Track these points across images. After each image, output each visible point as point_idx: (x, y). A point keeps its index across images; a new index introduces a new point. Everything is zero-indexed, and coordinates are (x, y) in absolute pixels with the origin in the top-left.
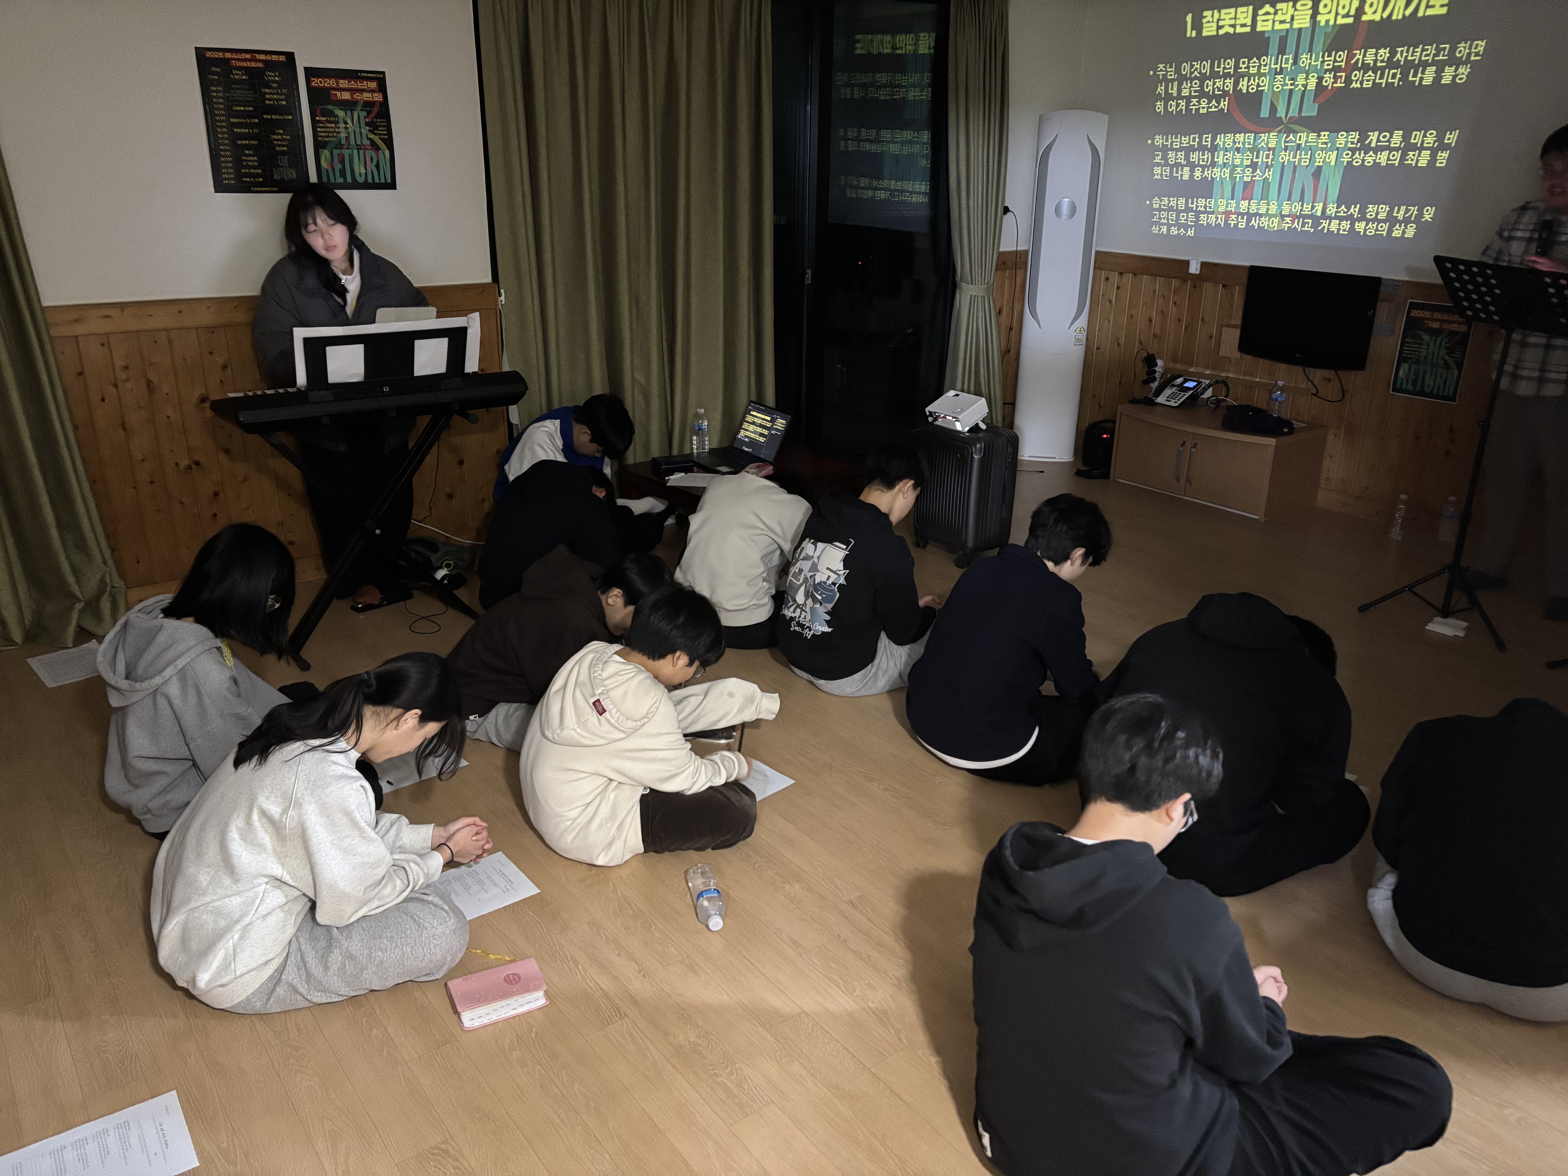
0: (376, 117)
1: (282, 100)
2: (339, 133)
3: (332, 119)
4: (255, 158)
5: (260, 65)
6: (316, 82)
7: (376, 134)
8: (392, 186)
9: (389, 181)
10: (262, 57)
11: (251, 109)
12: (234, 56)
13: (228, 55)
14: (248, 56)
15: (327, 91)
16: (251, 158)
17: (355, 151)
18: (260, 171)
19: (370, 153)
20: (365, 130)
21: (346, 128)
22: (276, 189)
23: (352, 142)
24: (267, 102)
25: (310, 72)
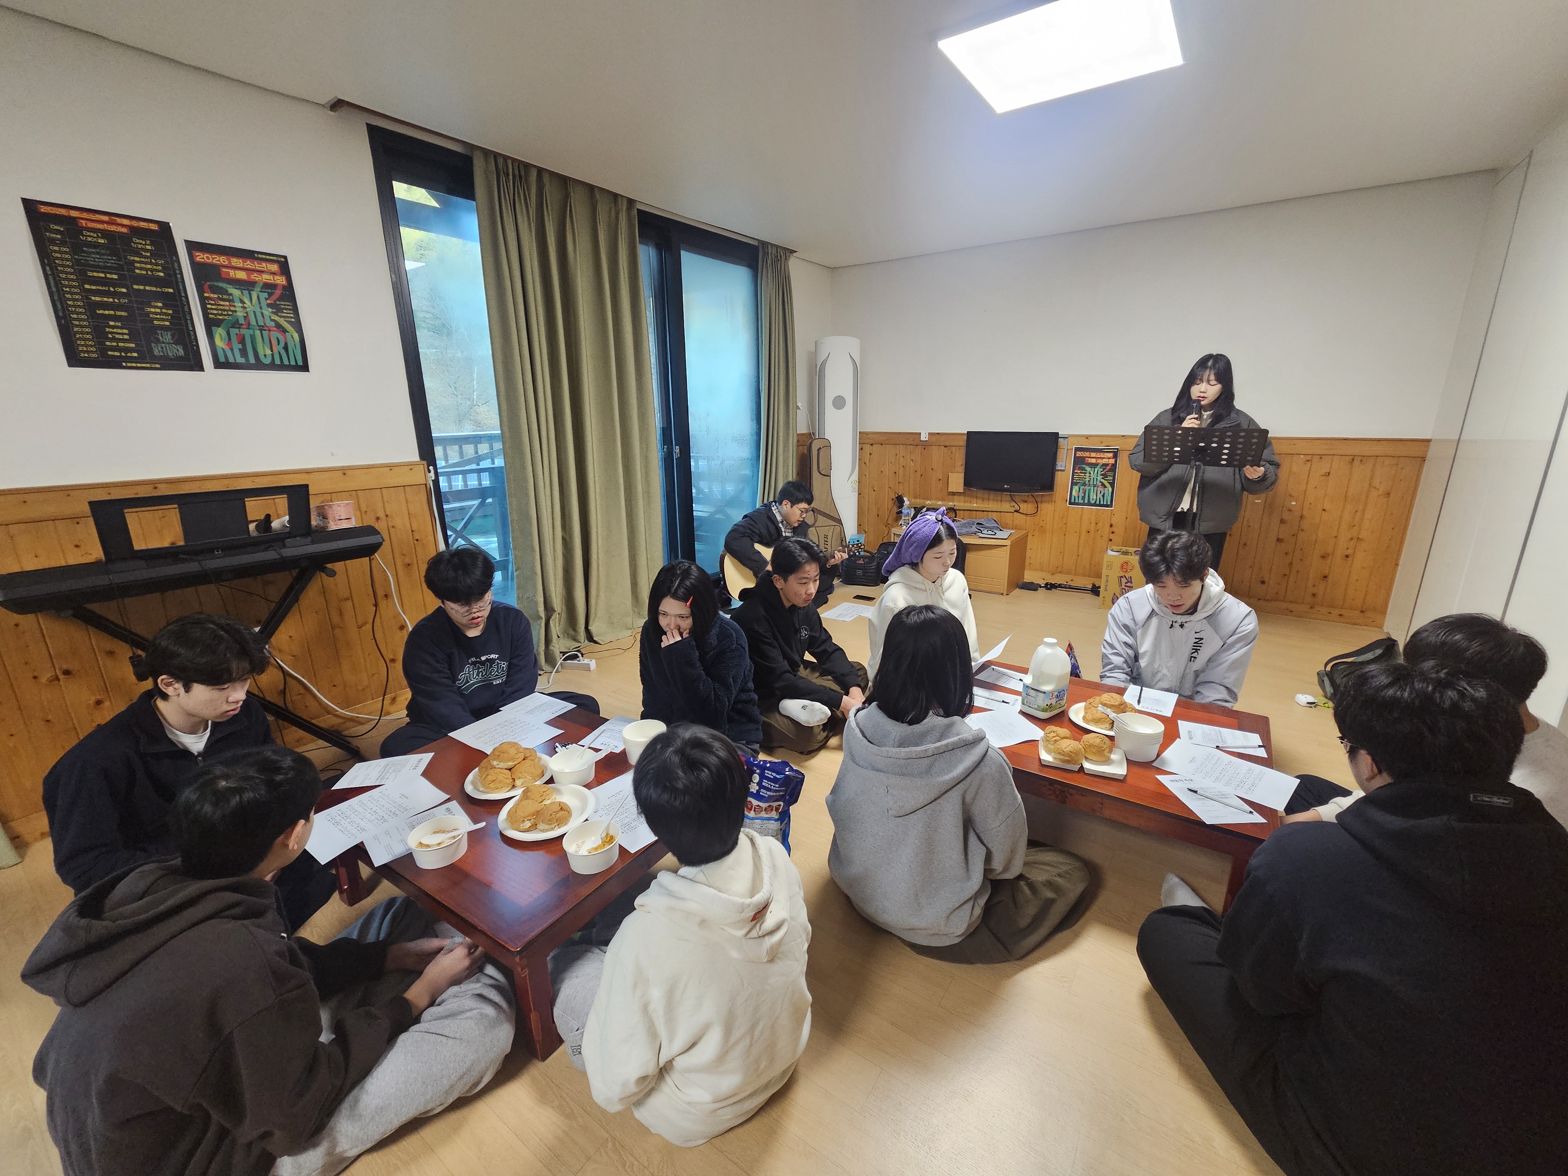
0: (278, 299)
1: (159, 271)
2: (235, 311)
3: (225, 297)
4: (126, 331)
5: (124, 230)
6: (201, 257)
7: (281, 317)
8: (304, 367)
9: (300, 363)
10: (126, 222)
11: (115, 277)
12: (85, 215)
13: (74, 214)
14: (106, 218)
15: (216, 268)
16: (119, 331)
17: (258, 333)
18: (133, 345)
19: (275, 334)
20: (268, 312)
21: (244, 308)
22: (158, 366)
23: (253, 322)
24: (137, 271)
25: (192, 246)
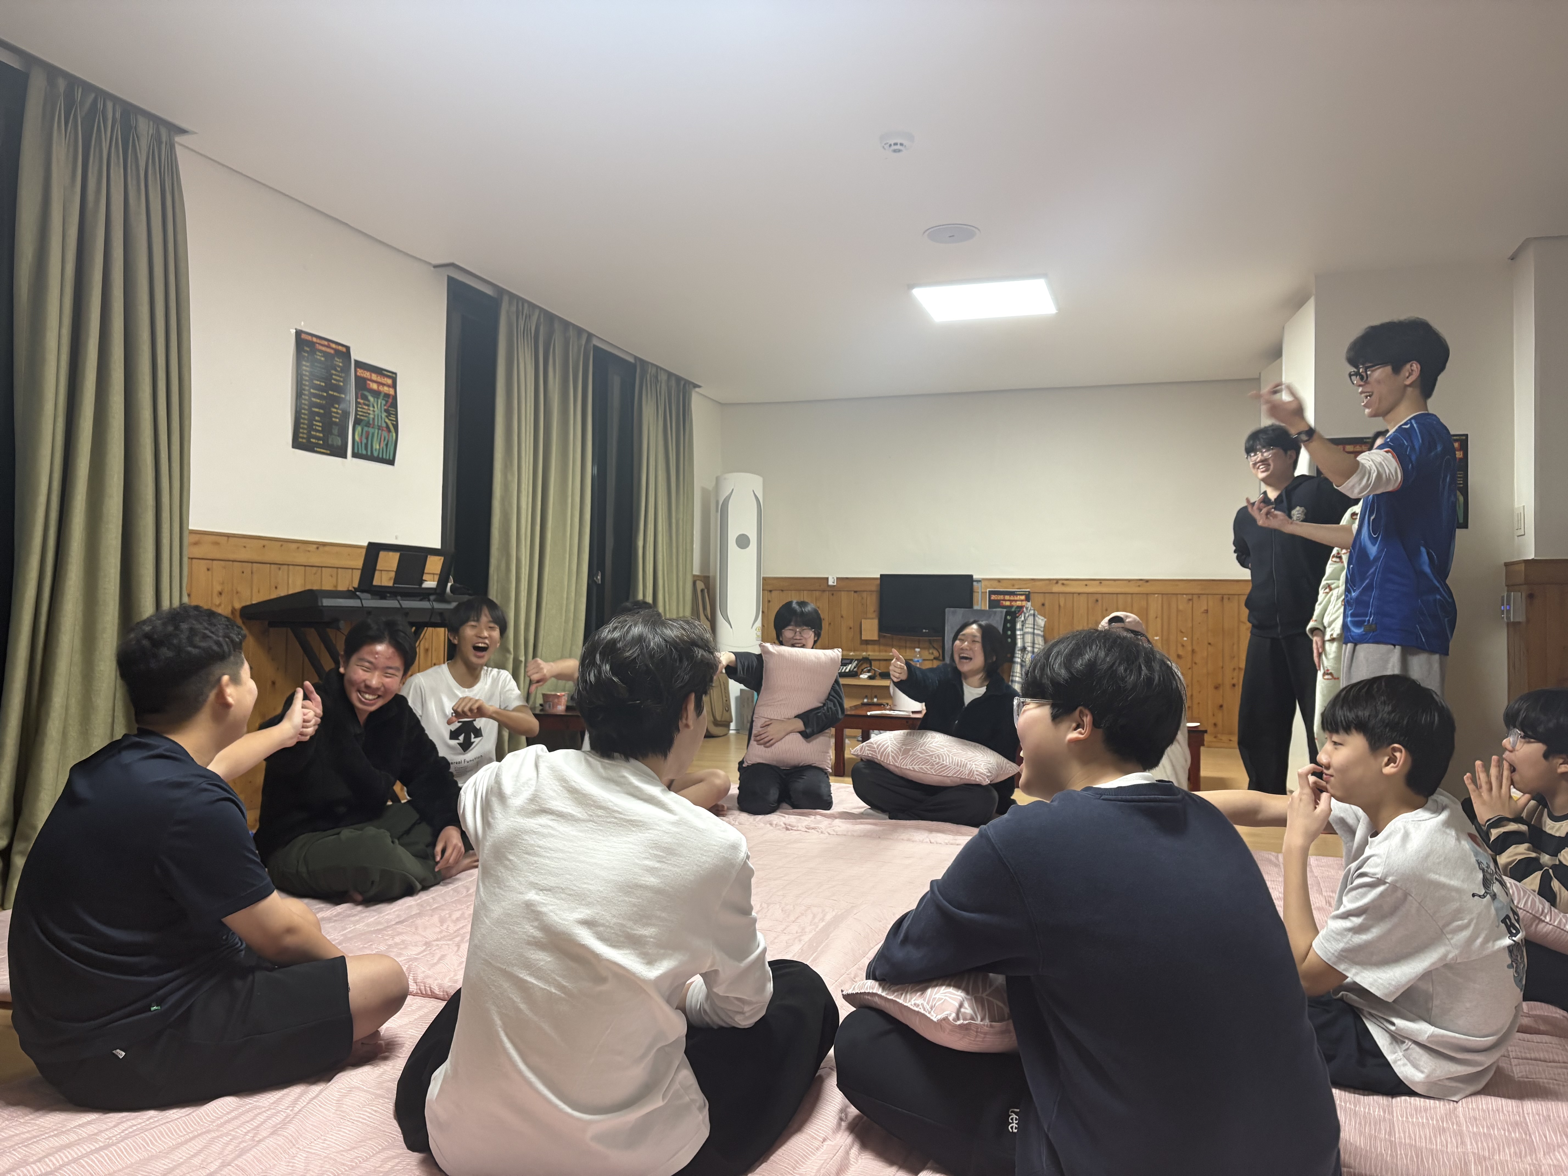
0: (389, 407)
1: (341, 381)
2: (369, 414)
3: (367, 402)
4: (321, 424)
5: (332, 352)
6: (360, 372)
7: (389, 420)
8: (391, 462)
9: (391, 458)
10: (334, 346)
11: (323, 384)
12: (318, 341)
13: (315, 340)
14: (326, 343)
15: (365, 380)
16: (318, 424)
17: (377, 431)
18: (321, 435)
19: (385, 433)
20: (384, 415)
21: (374, 411)
22: (328, 452)
23: (376, 423)
24: (333, 381)
25: (359, 364)
